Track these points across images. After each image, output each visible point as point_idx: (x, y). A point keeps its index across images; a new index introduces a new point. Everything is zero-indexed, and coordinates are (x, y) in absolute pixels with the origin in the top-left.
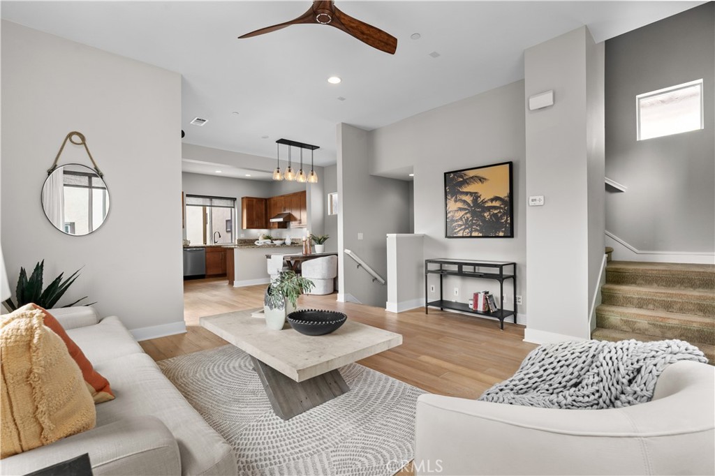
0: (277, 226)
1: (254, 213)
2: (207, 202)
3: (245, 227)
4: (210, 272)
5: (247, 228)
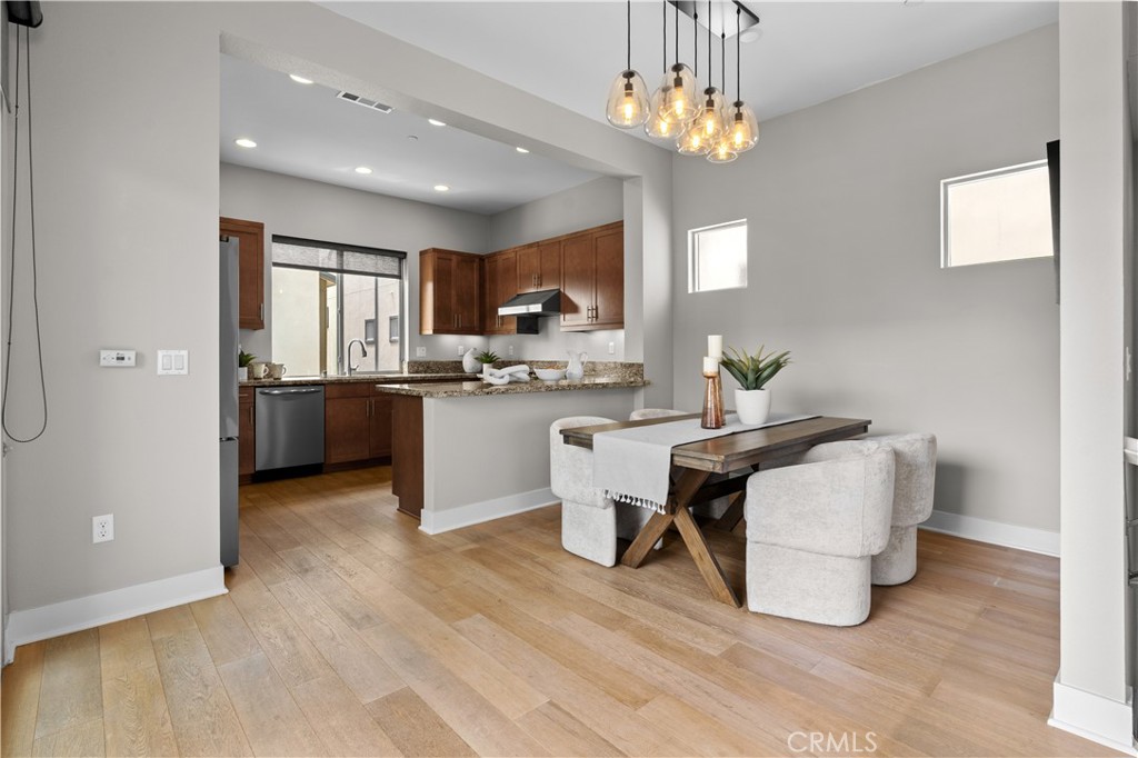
0: (514, 326)
1: (453, 292)
3: (429, 329)
4: (337, 456)
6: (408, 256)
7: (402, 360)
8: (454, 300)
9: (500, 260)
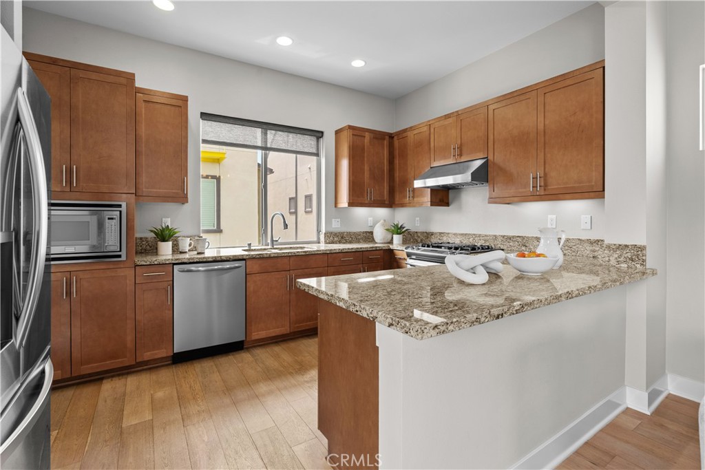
0: (427, 198)
1: (366, 168)
2: (256, 136)
3: (344, 201)
4: (257, 335)
5: (351, 204)
6: (325, 134)
7: (319, 231)
8: (367, 174)
9: (410, 135)
